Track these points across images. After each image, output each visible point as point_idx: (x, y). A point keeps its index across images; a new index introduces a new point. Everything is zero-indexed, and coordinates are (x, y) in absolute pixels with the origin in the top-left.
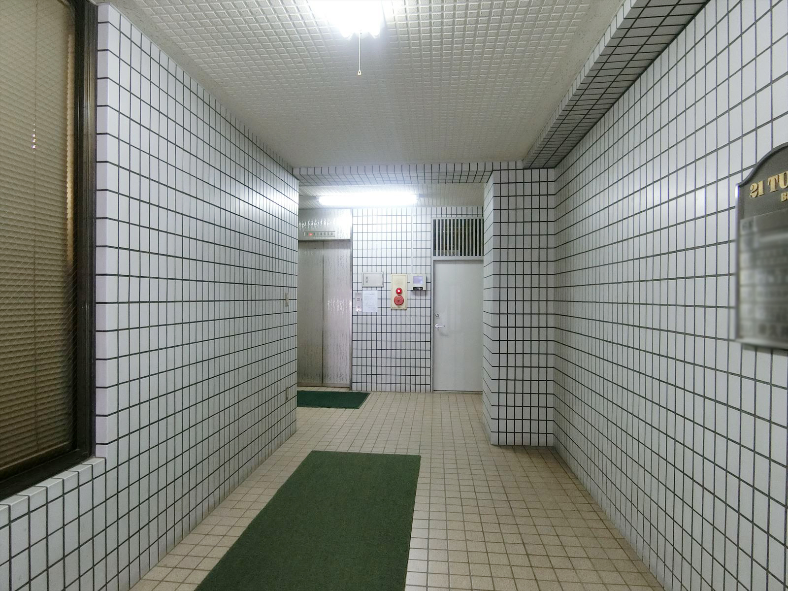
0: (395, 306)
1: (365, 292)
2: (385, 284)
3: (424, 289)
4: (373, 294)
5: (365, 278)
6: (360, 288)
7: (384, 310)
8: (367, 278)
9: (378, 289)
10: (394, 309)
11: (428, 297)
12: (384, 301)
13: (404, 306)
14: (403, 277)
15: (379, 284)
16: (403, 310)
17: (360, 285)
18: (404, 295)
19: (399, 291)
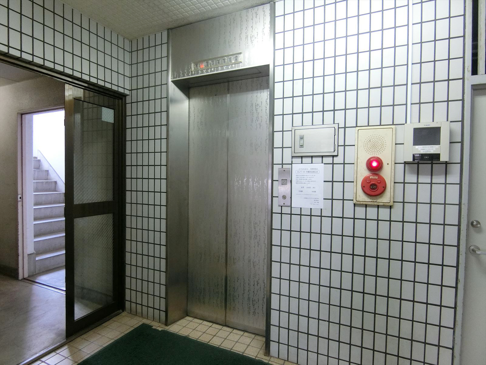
0: (362, 197)
1: (297, 168)
2: (341, 149)
3: (444, 158)
4: (314, 171)
5: (298, 138)
6: (287, 159)
7: (338, 205)
8: (302, 138)
9: (326, 160)
10: (360, 205)
11: (454, 178)
12: (338, 187)
13: (386, 199)
14: (386, 134)
15: (328, 149)
16: (384, 206)
17: (288, 153)
18: (387, 173)
19: (375, 164)
